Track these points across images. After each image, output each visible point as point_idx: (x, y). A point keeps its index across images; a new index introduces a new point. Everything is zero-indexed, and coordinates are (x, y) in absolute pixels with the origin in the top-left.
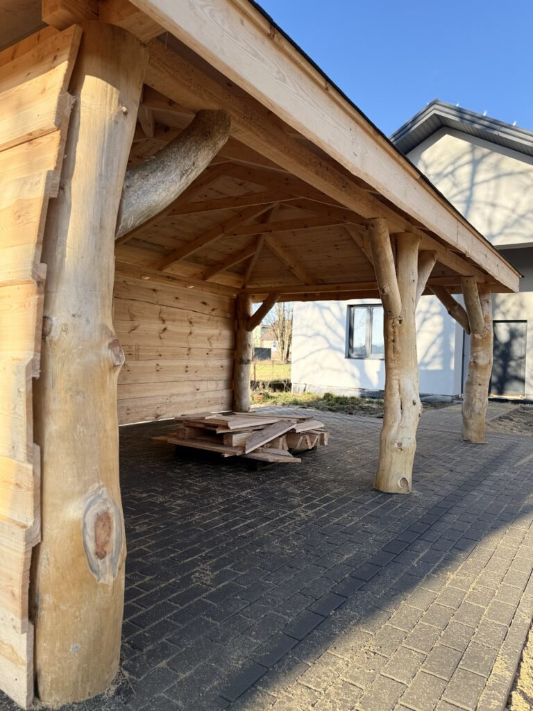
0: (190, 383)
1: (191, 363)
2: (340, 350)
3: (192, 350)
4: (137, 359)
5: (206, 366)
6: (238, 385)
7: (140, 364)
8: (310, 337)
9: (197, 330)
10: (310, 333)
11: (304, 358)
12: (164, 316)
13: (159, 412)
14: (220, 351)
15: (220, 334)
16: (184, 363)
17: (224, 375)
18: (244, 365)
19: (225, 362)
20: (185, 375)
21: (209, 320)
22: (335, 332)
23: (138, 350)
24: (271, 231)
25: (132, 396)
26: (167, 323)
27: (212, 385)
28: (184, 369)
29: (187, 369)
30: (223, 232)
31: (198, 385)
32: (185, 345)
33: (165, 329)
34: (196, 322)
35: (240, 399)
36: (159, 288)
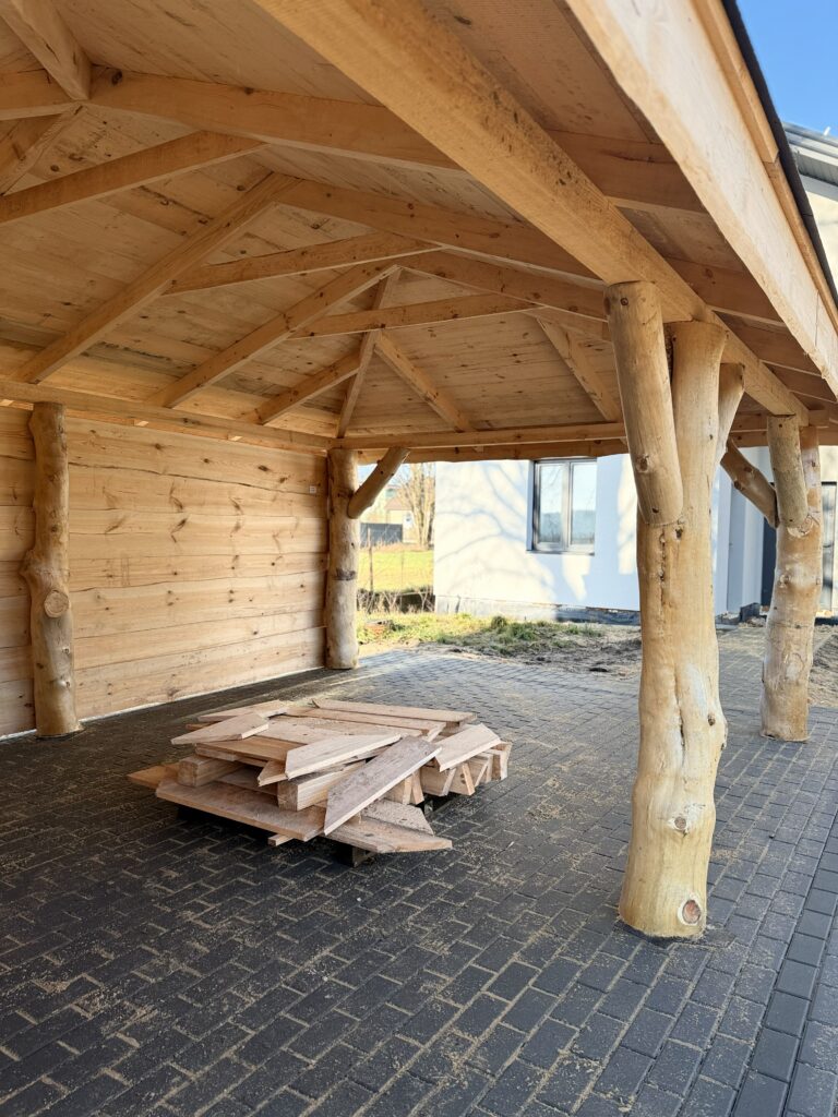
0: (239, 621)
1: (240, 584)
2: (518, 538)
3: (242, 560)
4: (126, 584)
5: (269, 588)
6: (333, 618)
7: (132, 594)
8: (467, 516)
9: (249, 520)
10: (467, 508)
11: (457, 552)
12: (181, 497)
13: (175, 684)
14: (298, 557)
15: (297, 525)
16: (226, 585)
17: (308, 601)
18: (344, 582)
19: (310, 578)
20: (229, 608)
21: (274, 499)
22: (510, 507)
23: (126, 567)
24: (383, 326)
25: (117, 657)
26: (187, 509)
27: (284, 623)
28: (227, 596)
29: (233, 596)
30: (288, 328)
31: (255, 624)
32: (228, 550)
33: (183, 522)
34: (251, 506)
35: (337, 644)
36: (165, 442)
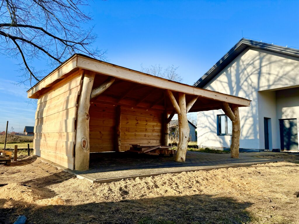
0: (146, 140)
1: (146, 134)
2: (215, 132)
3: (147, 130)
4: (129, 132)
5: (152, 135)
7: (130, 133)
8: (204, 127)
9: (149, 123)
10: (203, 126)
11: (202, 136)
12: (137, 119)
14: (157, 130)
15: (157, 125)
16: (144, 133)
17: (159, 138)
18: (166, 135)
20: (145, 138)
21: (153, 120)
22: (213, 125)
23: (129, 129)
25: (127, 143)
26: (138, 121)
27: (155, 141)
28: (144, 135)
31: (149, 141)
32: (144, 128)
33: (138, 123)
34: (148, 121)
